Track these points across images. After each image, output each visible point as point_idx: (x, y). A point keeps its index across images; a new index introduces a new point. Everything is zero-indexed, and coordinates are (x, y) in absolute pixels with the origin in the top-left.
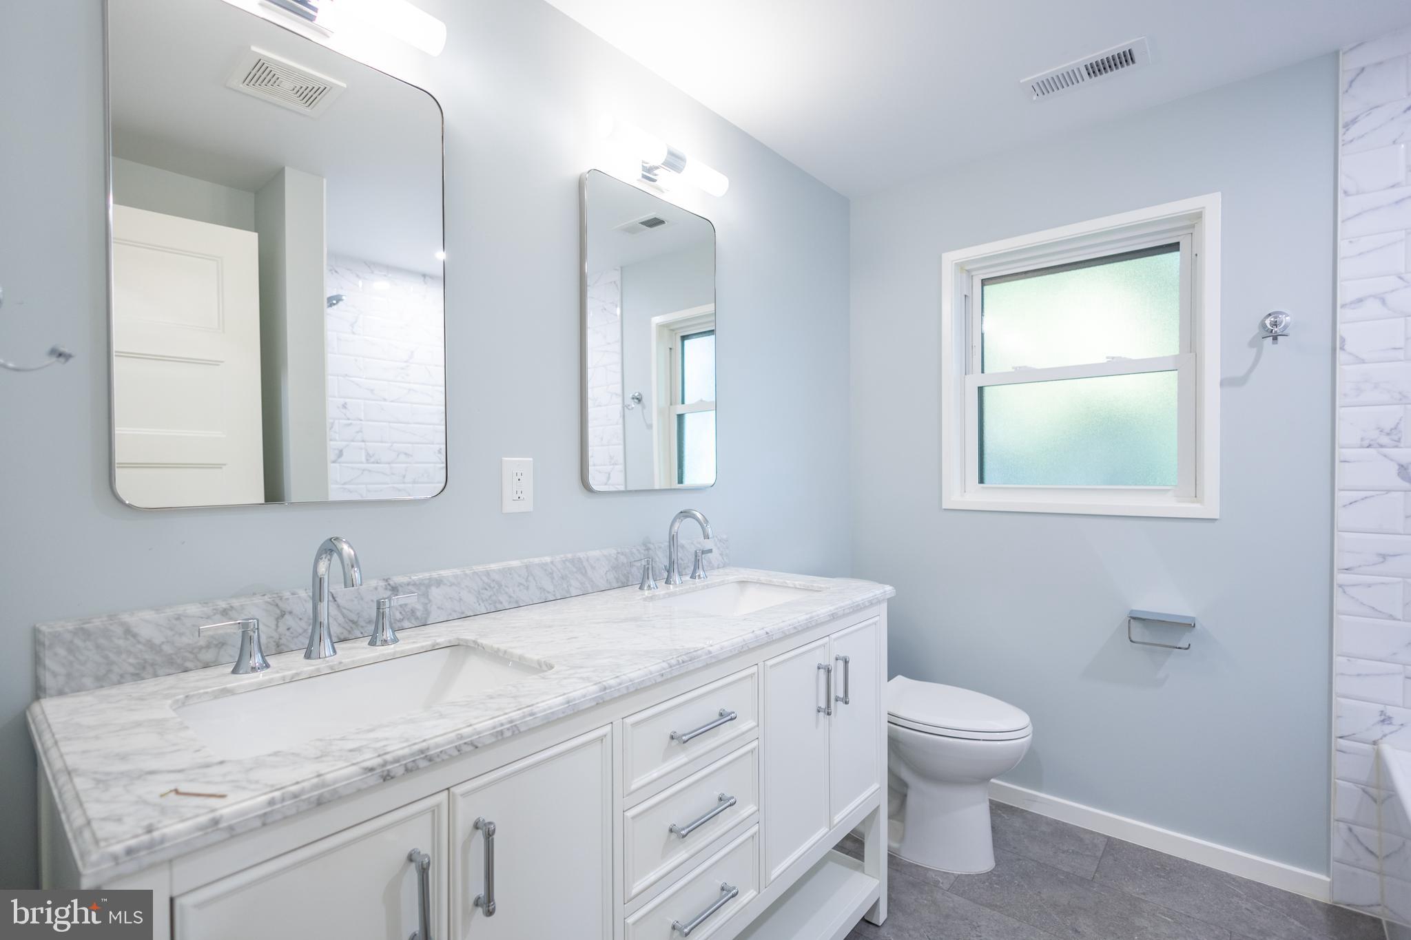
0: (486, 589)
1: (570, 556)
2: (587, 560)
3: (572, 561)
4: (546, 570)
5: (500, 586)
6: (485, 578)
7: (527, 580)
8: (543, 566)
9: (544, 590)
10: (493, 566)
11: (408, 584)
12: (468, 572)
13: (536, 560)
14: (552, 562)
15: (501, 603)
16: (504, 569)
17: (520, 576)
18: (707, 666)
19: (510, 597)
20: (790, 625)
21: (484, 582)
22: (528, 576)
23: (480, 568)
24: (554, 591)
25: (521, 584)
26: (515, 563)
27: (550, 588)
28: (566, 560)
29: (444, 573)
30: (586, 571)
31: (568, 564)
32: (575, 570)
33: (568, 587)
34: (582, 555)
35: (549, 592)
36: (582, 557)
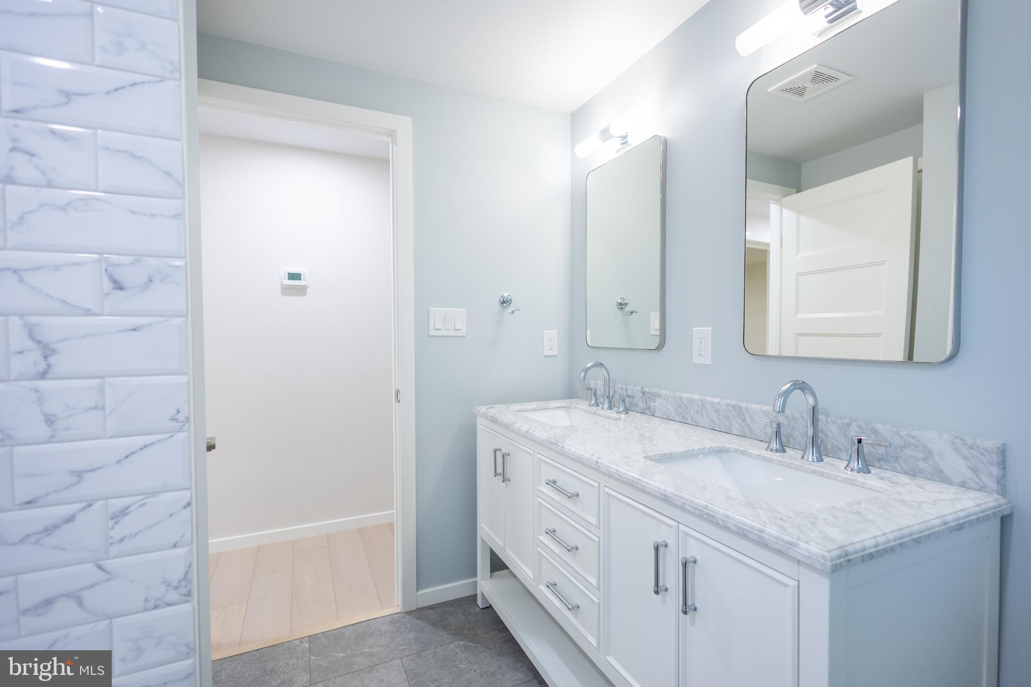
0: (680, 408)
1: (733, 403)
2: (747, 410)
3: (734, 407)
4: (714, 407)
5: (687, 408)
6: (679, 401)
7: (702, 410)
8: (712, 403)
9: (713, 421)
10: (685, 395)
11: (648, 393)
12: (671, 394)
13: (709, 399)
14: (719, 403)
15: (687, 419)
16: (689, 398)
17: (698, 406)
18: (559, 453)
19: (692, 417)
20: (616, 470)
21: (678, 403)
22: (702, 408)
23: (677, 394)
24: (720, 425)
25: (697, 411)
26: (697, 397)
27: (718, 422)
28: (729, 405)
29: (663, 392)
30: (745, 419)
31: (731, 409)
32: (736, 414)
33: (730, 425)
34: (742, 404)
35: (716, 424)
36: (742, 406)
